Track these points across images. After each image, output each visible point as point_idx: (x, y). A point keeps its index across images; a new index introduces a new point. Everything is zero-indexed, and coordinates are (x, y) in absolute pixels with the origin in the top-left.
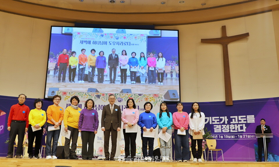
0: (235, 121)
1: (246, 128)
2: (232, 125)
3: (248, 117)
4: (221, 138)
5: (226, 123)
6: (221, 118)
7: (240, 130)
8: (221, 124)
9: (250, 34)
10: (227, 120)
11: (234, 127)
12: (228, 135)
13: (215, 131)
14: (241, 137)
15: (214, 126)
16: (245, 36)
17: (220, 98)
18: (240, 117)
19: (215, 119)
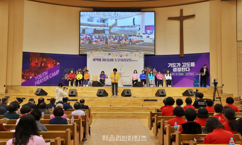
0: (184, 65)
1: (190, 69)
2: (183, 68)
3: (192, 63)
4: (176, 75)
5: (180, 66)
6: (177, 64)
7: (186, 71)
8: (177, 67)
9: (196, 15)
10: (180, 65)
11: (184, 69)
12: (180, 73)
13: (174, 71)
14: (187, 74)
15: (173, 68)
16: (193, 16)
17: (177, 52)
18: (187, 63)
19: (174, 64)
